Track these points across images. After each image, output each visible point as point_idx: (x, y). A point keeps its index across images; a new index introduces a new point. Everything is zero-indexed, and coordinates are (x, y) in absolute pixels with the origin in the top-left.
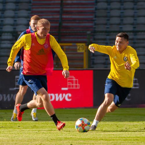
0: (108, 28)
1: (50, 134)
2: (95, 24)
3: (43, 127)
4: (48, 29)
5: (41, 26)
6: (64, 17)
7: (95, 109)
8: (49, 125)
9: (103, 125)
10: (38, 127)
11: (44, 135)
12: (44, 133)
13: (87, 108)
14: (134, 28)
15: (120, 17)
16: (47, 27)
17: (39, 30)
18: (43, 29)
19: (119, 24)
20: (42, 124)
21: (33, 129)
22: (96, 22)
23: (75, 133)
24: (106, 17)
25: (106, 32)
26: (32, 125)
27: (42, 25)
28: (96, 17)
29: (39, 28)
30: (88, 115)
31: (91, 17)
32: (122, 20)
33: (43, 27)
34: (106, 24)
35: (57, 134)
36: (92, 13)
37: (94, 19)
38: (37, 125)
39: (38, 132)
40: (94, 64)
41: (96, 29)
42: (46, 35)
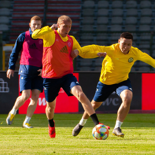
0: (95, 28)
1: (31, 141)
2: (82, 24)
3: (25, 133)
4: (69, 27)
5: (62, 24)
6: (49, 15)
7: (80, 115)
8: (31, 131)
9: (88, 131)
10: (18, 134)
11: (26, 141)
12: (25, 139)
13: (72, 113)
14: (123, 28)
15: (108, 16)
16: (68, 24)
17: (59, 27)
18: (64, 27)
19: (107, 24)
20: (24, 130)
21: (14, 136)
22: (82, 21)
23: (58, 140)
24: (93, 16)
25: (93, 32)
26: (13, 131)
27: (62, 22)
28: (82, 16)
29: (60, 25)
30: (73, 121)
31: (77, 16)
32: (110, 20)
33: (64, 25)
34: (93, 24)
35: (40, 141)
36: (78, 12)
37: (81, 18)
38: (18, 131)
39: (19, 139)
40: (80, 66)
41: (83, 29)
42: (67, 33)
